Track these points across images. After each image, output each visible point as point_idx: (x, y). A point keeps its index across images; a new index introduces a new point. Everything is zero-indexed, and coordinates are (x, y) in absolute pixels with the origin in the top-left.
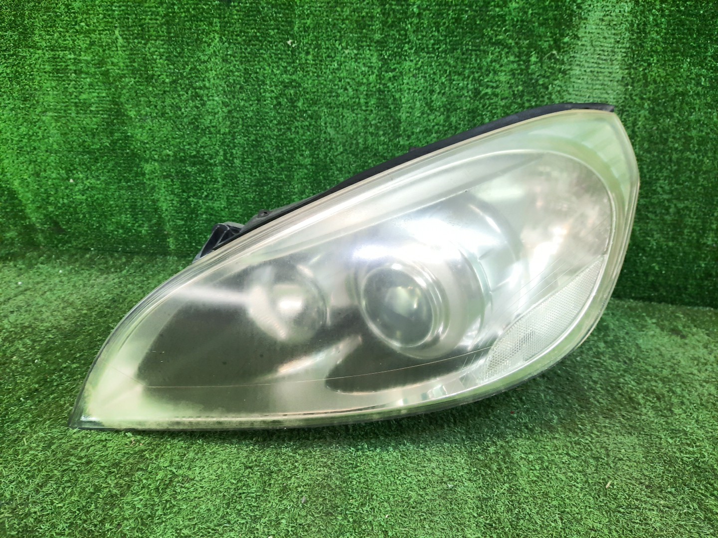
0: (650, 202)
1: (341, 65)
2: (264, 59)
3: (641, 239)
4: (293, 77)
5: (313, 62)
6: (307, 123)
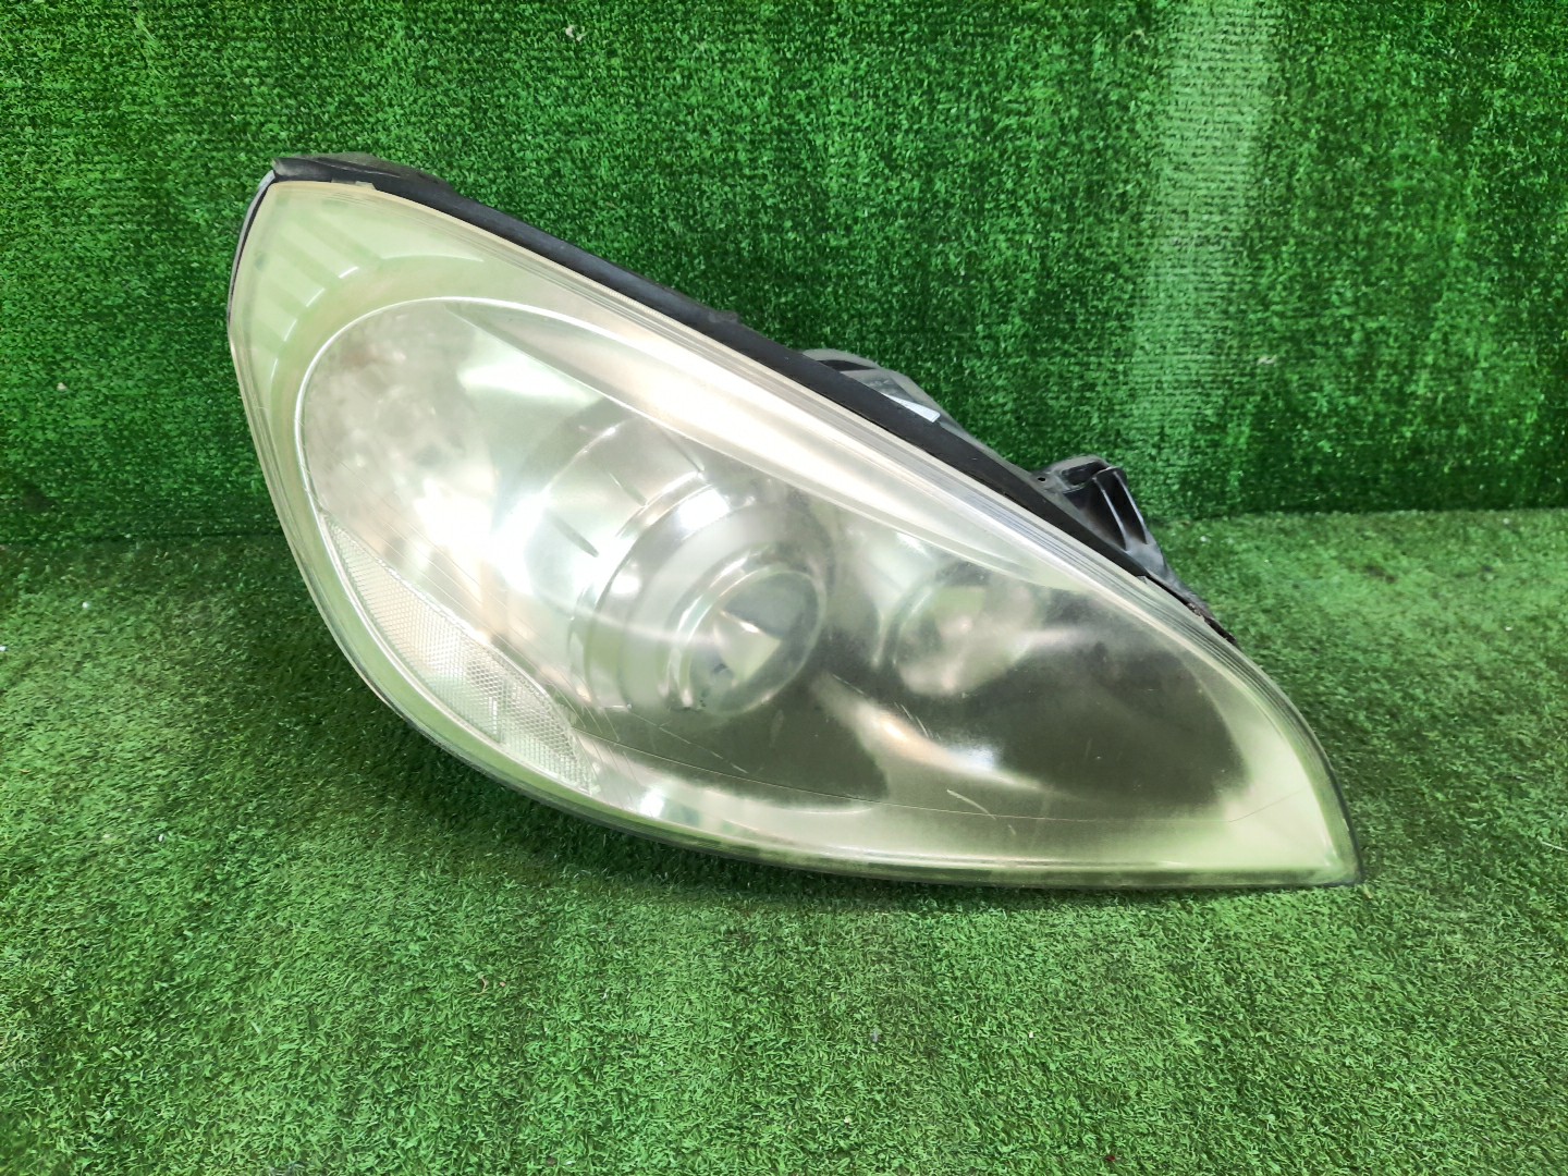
0: (1317, 324)
1: (690, 77)
2: (515, 73)
3: (1301, 397)
4: (584, 110)
5: (626, 74)
6: (622, 212)
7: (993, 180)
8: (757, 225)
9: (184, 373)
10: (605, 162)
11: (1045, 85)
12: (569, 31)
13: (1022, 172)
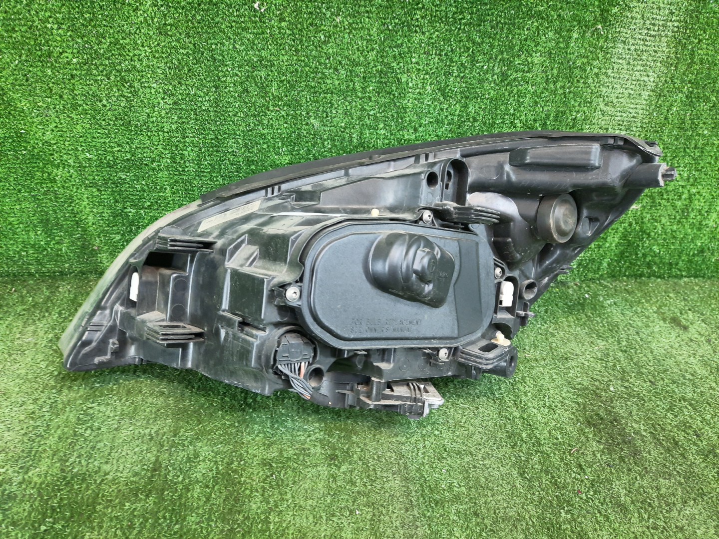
1: (330, 36)
2: (222, 31)
3: (649, 225)
4: (263, 53)
5: (290, 32)
6: (283, 113)
7: (503, 108)
8: (363, 125)
9: (20, 191)
10: (275, 84)
11: (541, 55)
12: (256, 6)
13: (520, 104)
